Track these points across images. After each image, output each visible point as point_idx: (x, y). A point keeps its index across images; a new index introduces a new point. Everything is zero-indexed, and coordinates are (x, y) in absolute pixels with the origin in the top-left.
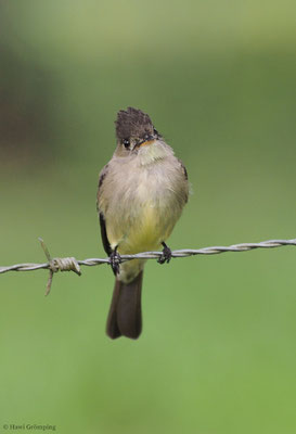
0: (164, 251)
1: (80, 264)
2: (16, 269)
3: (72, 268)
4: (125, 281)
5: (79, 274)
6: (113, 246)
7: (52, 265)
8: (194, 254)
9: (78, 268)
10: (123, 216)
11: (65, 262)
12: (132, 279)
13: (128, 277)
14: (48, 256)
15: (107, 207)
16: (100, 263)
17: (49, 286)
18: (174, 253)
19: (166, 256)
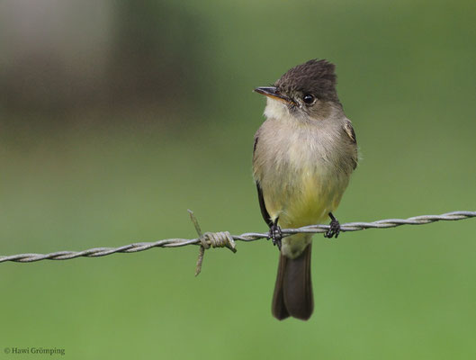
0: (331, 224)
1: (235, 239)
2: (161, 245)
3: (226, 244)
4: (291, 256)
5: (234, 251)
6: (273, 218)
7: (203, 240)
8: (367, 227)
9: (233, 243)
10: (280, 186)
11: (218, 236)
12: (298, 254)
13: (294, 251)
14: (199, 231)
15: (262, 176)
16: (259, 238)
17: (200, 265)
18: (343, 226)
19: (334, 230)
